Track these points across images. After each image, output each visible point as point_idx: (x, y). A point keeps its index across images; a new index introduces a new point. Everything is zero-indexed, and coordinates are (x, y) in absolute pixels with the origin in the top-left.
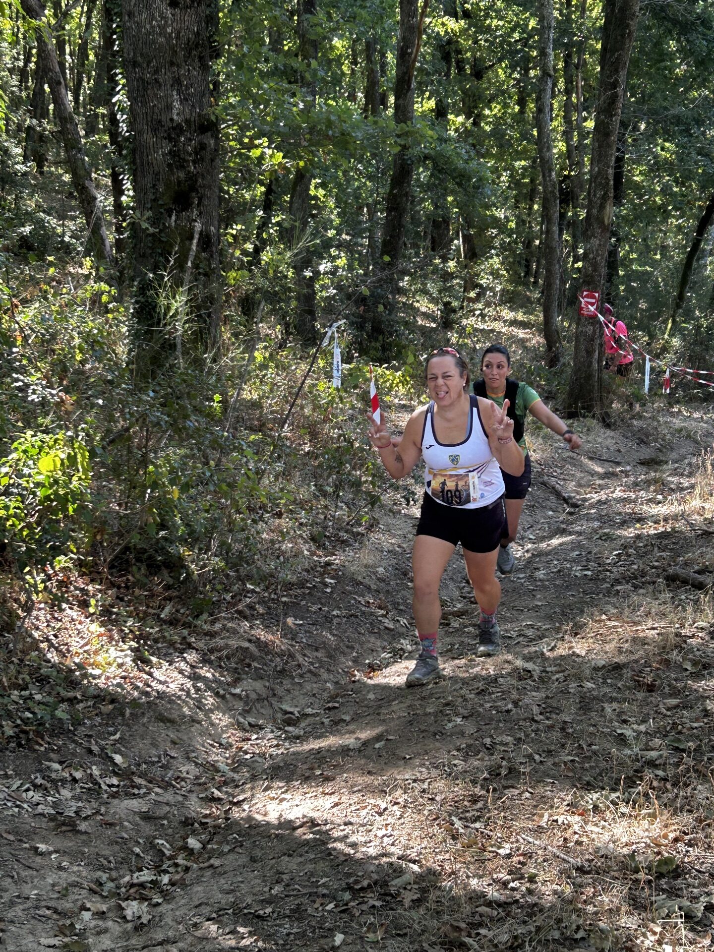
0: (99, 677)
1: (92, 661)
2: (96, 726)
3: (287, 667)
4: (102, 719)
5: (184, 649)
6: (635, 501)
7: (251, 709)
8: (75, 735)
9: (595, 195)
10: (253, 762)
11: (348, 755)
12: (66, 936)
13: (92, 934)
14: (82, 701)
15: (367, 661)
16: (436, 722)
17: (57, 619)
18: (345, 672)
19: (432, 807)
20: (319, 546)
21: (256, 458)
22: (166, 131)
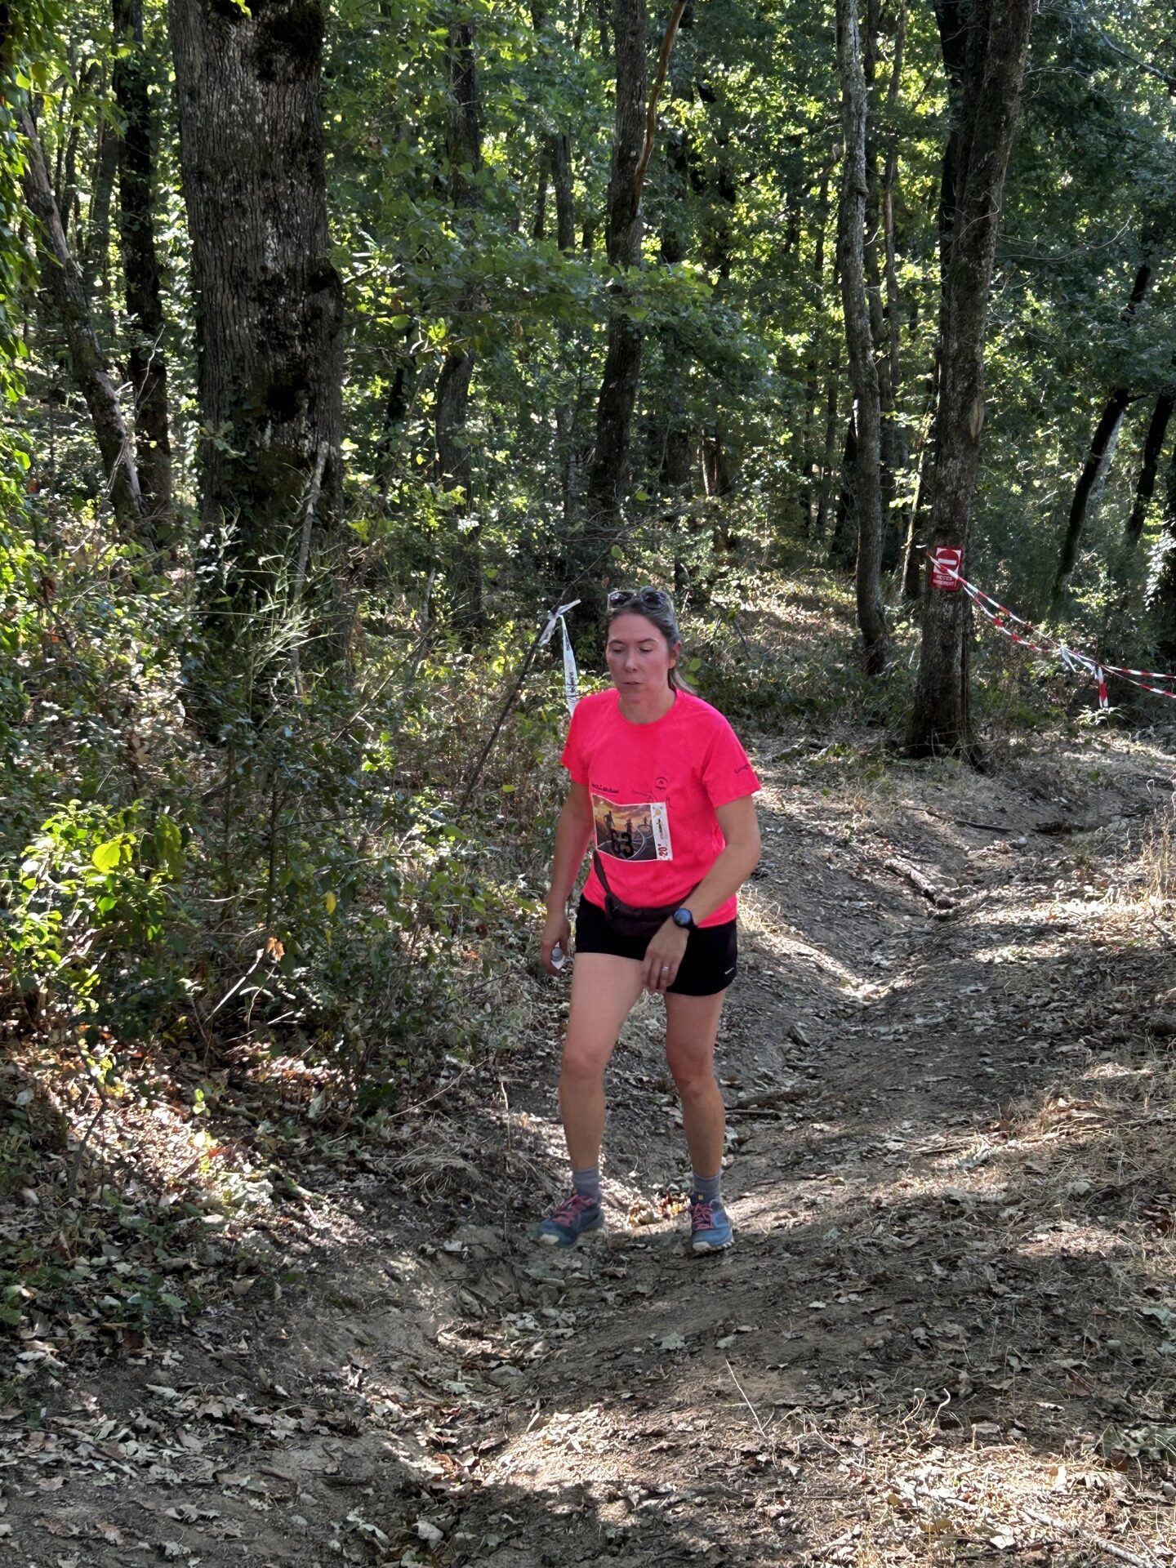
0: (219, 1228)
1: (204, 1199)
2: (227, 1318)
3: (530, 1201)
4: (236, 1304)
5: (354, 1173)
6: (1049, 898)
7: (479, 1276)
8: (195, 1335)
9: (953, 389)
10: (502, 1375)
11: (672, 1361)
14: (197, 1273)
15: (655, 1186)
17: (133, 1125)
18: (623, 1208)
19: (851, 1460)
20: (542, 983)
21: (452, 838)
22: (254, 287)
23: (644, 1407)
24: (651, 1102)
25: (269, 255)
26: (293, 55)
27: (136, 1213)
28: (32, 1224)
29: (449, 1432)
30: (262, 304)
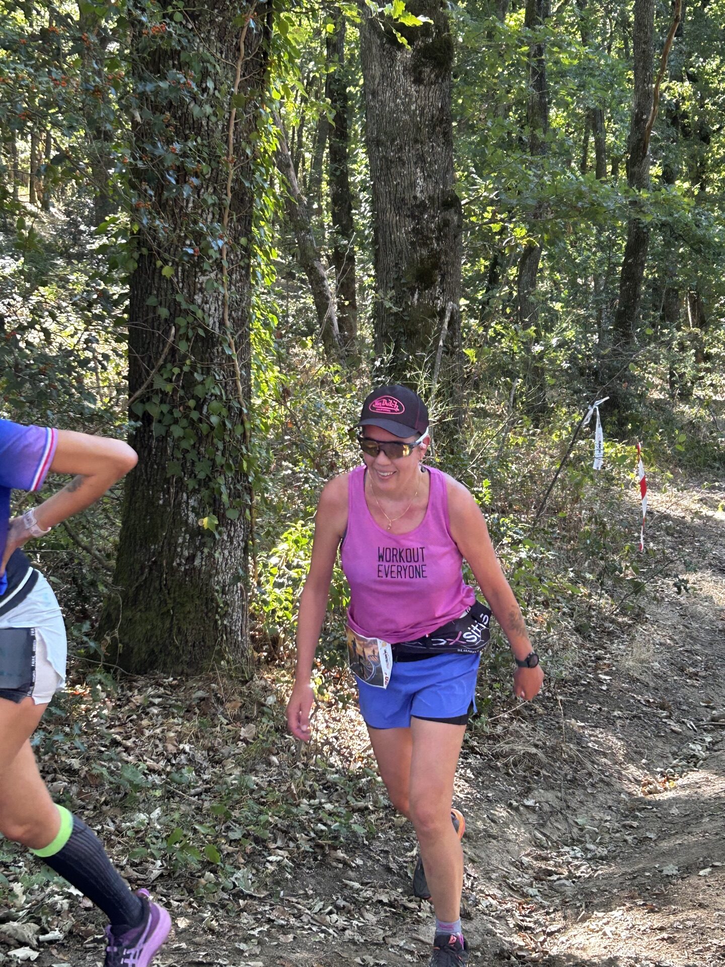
2: (391, 841)
3: (577, 776)
4: (396, 833)
5: (467, 754)
7: (545, 822)
8: (371, 850)
10: (561, 885)
11: (670, 883)
14: (373, 812)
15: (659, 770)
17: (335, 719)
18: (638, 782)
20: (584, 638)
21: (527, 547)
22: (409, 209)
23: (652, 911)
24: (655, 715)
25: (418, 189)
26: (434, 67)
27: (336, 773)
28: (275, 777)
29: (528, 919)
30: (414, 219)
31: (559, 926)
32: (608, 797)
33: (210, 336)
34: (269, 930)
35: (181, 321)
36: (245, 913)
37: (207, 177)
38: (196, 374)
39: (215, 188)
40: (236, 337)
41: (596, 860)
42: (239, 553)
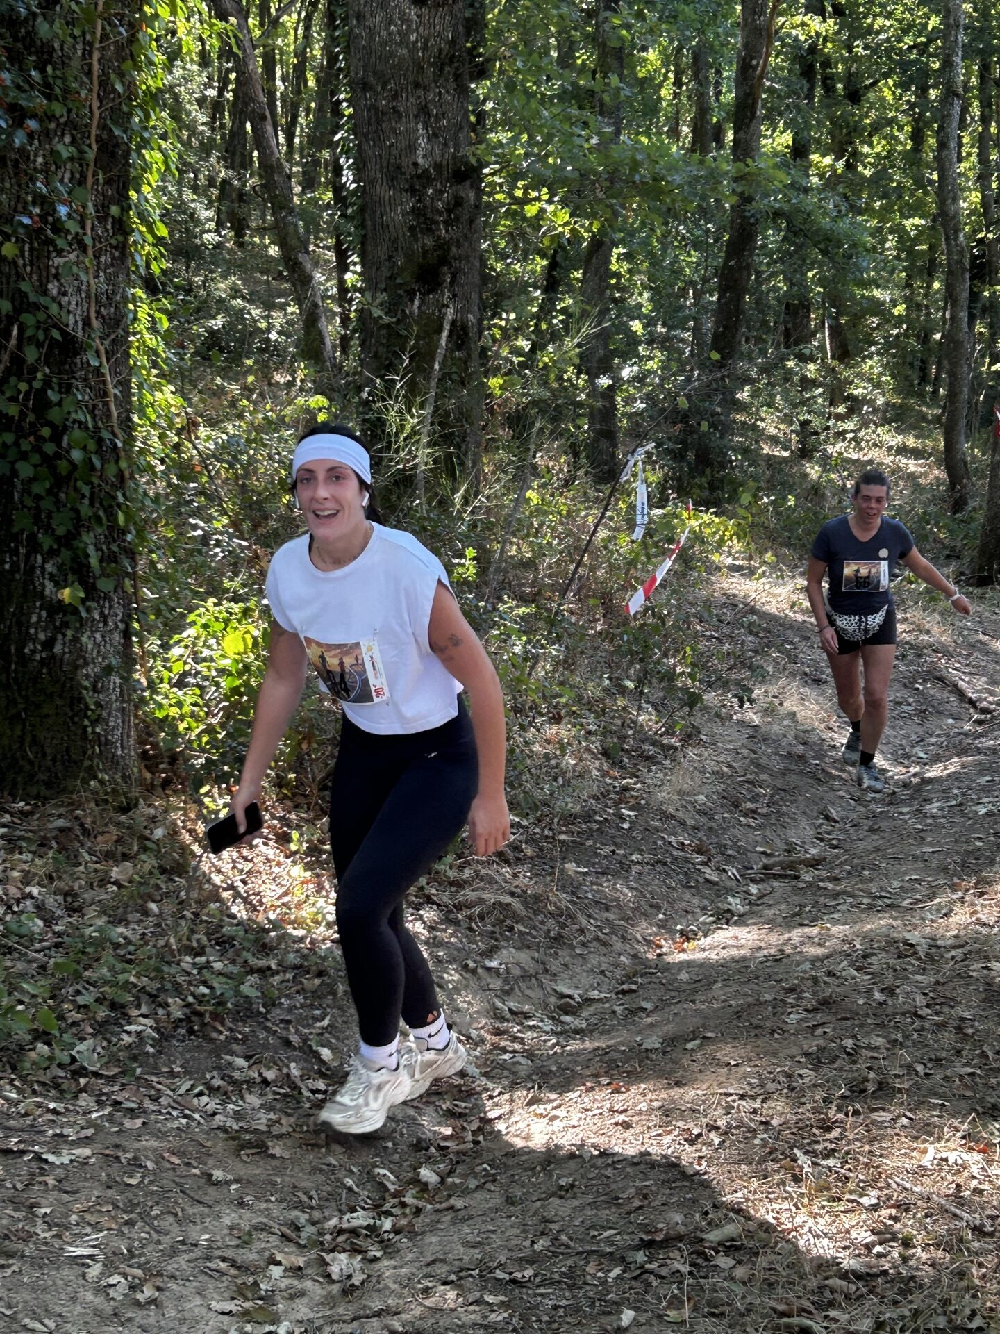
0: (302, 939)
1: (293, 917)
2: (297, 1008)
3: (564, 933)
4: (305, 998)
5: (421, 904)
7: (512, 989)
8: (267, 1020)
10: (514, 1064)
11: (648, 1058)
12: (246, 1299)
13: (283, 1298)
14: (277, 973)
15: (679, 927)
16: (774, 1014)
17: (245, 859)
19: (765, 1136)
20: (613, 763)
21: (525, 638)
22: (406, 180)
23: (618, 1092)
24: (687, 860)
25: (420, 152)
27: (237, 926)
28: (152, 929)
29: (464, 1105)
30: (413, 195)
31: (502, 1111)
32: (603, 958)
33: (69, 340)
34: (110, 1114)
35: (29, 319)
36: (84, 1095)
37: (62, 120)
38: (49, 392)
39: (73, 137)
40: (107, 342)
41: (569, 1033)
42: (117, 637)
